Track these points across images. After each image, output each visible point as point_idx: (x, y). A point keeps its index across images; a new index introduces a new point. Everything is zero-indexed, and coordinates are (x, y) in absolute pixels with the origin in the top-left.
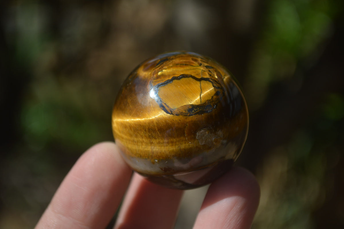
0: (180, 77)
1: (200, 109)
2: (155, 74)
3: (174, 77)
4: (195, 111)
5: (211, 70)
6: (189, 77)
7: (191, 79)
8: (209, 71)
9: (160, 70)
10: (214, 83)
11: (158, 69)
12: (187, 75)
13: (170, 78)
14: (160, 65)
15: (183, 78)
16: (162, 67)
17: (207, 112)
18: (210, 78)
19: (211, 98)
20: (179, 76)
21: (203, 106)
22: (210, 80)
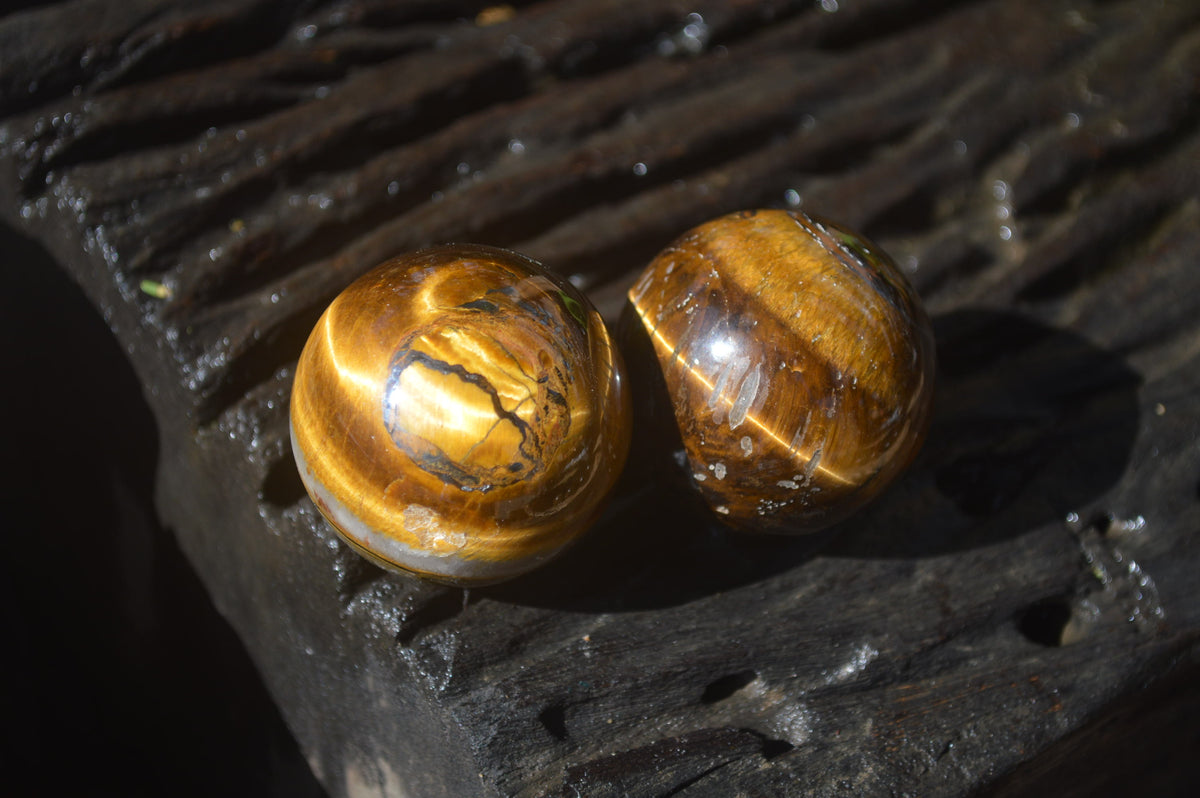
0: (472, 377)
1: (450, 470)
2: (439, 324)
3: (460, 366)
4: (436, 468)
5: (552, 405)
6: (488, 392)
7: (489, 397)
8: (546, 408)
9: (456, 325)
10: (527, 441)
11: (456, 317)
12: (490, 384)
13: (452, 362)
14: (467, 313)
15: (474, 385)
16: (466, 321)
17: (460, 486)
18: (530, 425)
19: (493, 466)
20: (472, 372)
21: (459, 470)
22: (526, 429)
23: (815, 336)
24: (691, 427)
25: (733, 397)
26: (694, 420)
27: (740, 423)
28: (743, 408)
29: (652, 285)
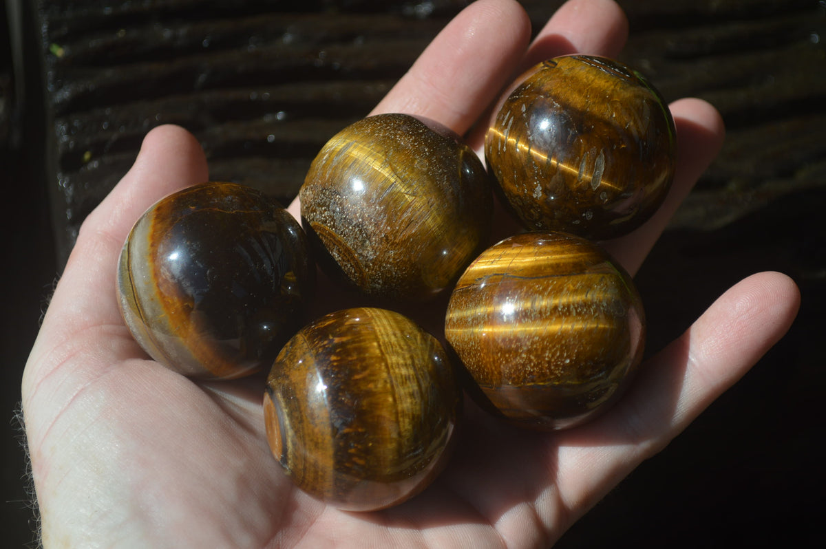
23: (626, 125)
24: (569, 195)
25: (591, 173)
26: (571, 191)
27: (598, 186)
28: (598, 176)
29: (514, 121)
